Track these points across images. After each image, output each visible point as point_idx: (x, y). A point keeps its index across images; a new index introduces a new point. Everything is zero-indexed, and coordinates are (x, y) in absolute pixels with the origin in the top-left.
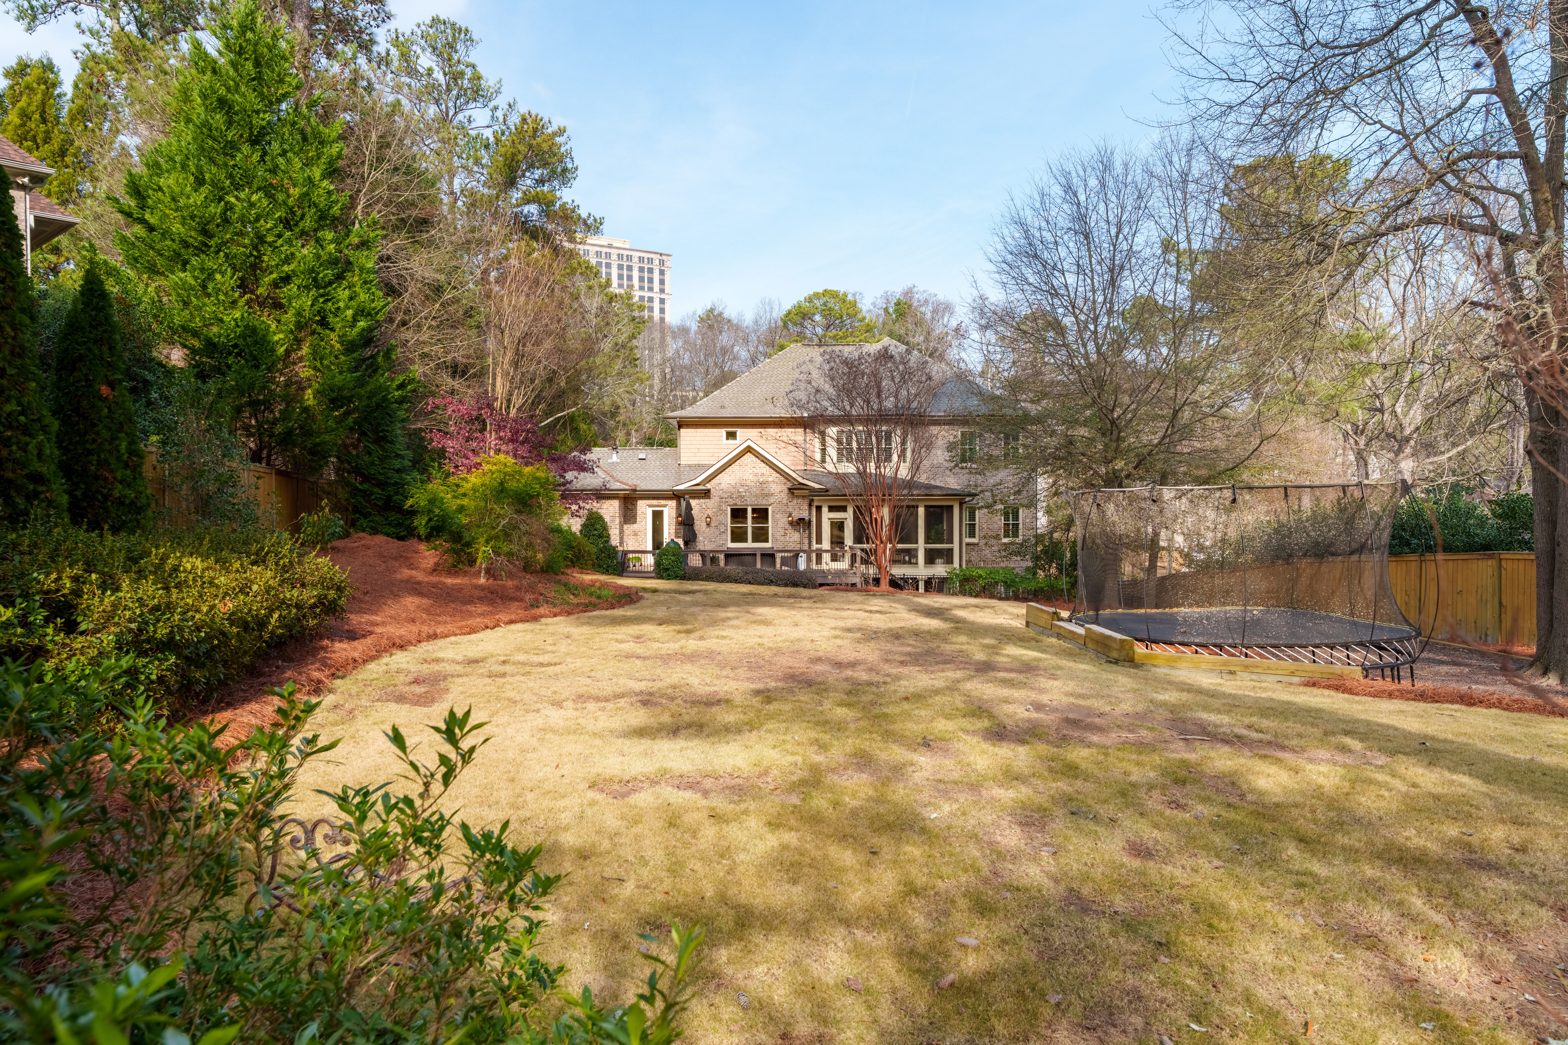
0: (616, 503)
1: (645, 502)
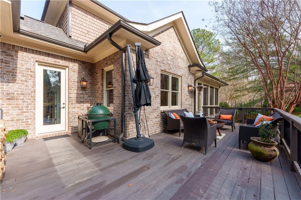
1: (33, 55)
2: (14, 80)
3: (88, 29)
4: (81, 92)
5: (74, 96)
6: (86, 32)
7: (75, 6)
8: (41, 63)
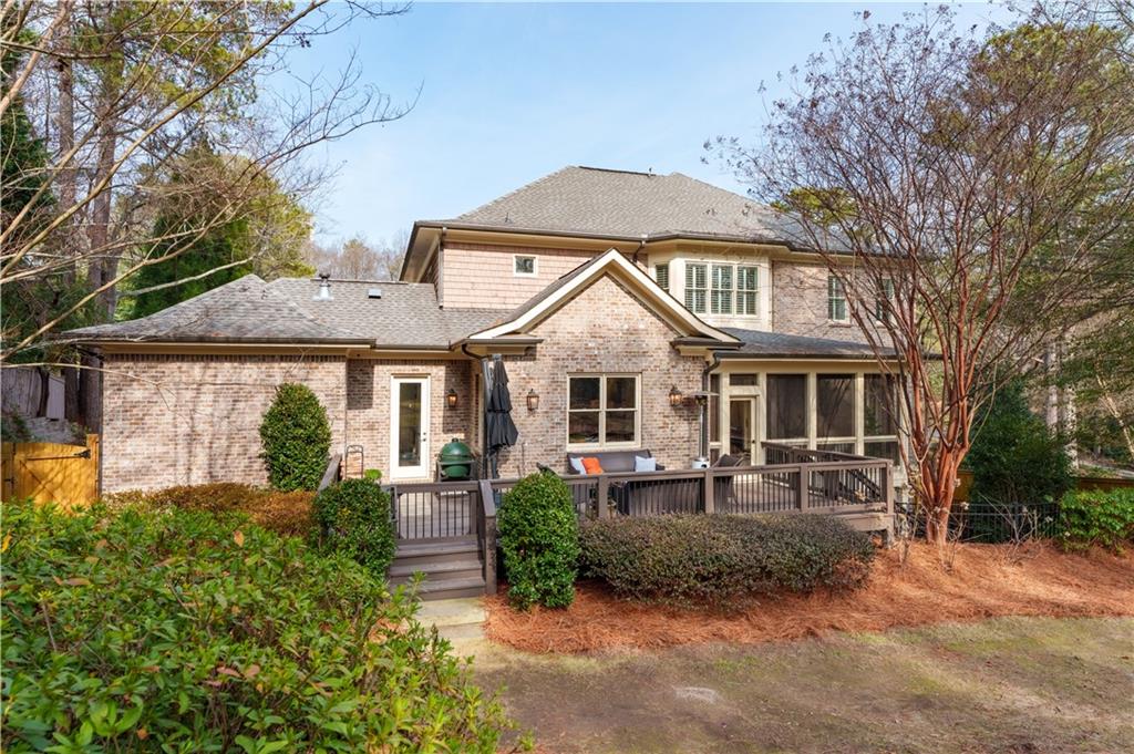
0: (339, 369)
1: (388, 367)
2: (370, 406)
3: (473, 280)
4: (448, 414)
5: (439, 421)
6: (469, 286)
7: (449, 245)
8: (397, 376)
